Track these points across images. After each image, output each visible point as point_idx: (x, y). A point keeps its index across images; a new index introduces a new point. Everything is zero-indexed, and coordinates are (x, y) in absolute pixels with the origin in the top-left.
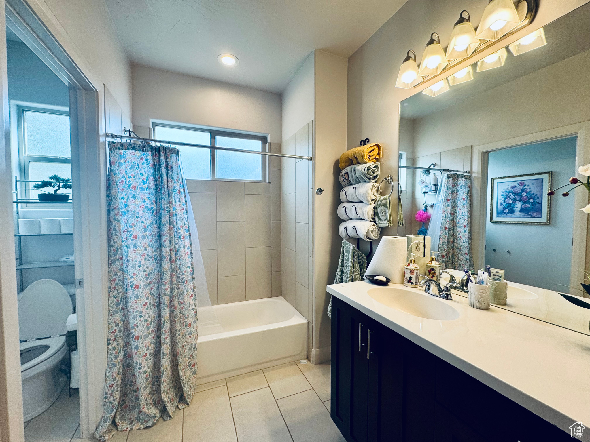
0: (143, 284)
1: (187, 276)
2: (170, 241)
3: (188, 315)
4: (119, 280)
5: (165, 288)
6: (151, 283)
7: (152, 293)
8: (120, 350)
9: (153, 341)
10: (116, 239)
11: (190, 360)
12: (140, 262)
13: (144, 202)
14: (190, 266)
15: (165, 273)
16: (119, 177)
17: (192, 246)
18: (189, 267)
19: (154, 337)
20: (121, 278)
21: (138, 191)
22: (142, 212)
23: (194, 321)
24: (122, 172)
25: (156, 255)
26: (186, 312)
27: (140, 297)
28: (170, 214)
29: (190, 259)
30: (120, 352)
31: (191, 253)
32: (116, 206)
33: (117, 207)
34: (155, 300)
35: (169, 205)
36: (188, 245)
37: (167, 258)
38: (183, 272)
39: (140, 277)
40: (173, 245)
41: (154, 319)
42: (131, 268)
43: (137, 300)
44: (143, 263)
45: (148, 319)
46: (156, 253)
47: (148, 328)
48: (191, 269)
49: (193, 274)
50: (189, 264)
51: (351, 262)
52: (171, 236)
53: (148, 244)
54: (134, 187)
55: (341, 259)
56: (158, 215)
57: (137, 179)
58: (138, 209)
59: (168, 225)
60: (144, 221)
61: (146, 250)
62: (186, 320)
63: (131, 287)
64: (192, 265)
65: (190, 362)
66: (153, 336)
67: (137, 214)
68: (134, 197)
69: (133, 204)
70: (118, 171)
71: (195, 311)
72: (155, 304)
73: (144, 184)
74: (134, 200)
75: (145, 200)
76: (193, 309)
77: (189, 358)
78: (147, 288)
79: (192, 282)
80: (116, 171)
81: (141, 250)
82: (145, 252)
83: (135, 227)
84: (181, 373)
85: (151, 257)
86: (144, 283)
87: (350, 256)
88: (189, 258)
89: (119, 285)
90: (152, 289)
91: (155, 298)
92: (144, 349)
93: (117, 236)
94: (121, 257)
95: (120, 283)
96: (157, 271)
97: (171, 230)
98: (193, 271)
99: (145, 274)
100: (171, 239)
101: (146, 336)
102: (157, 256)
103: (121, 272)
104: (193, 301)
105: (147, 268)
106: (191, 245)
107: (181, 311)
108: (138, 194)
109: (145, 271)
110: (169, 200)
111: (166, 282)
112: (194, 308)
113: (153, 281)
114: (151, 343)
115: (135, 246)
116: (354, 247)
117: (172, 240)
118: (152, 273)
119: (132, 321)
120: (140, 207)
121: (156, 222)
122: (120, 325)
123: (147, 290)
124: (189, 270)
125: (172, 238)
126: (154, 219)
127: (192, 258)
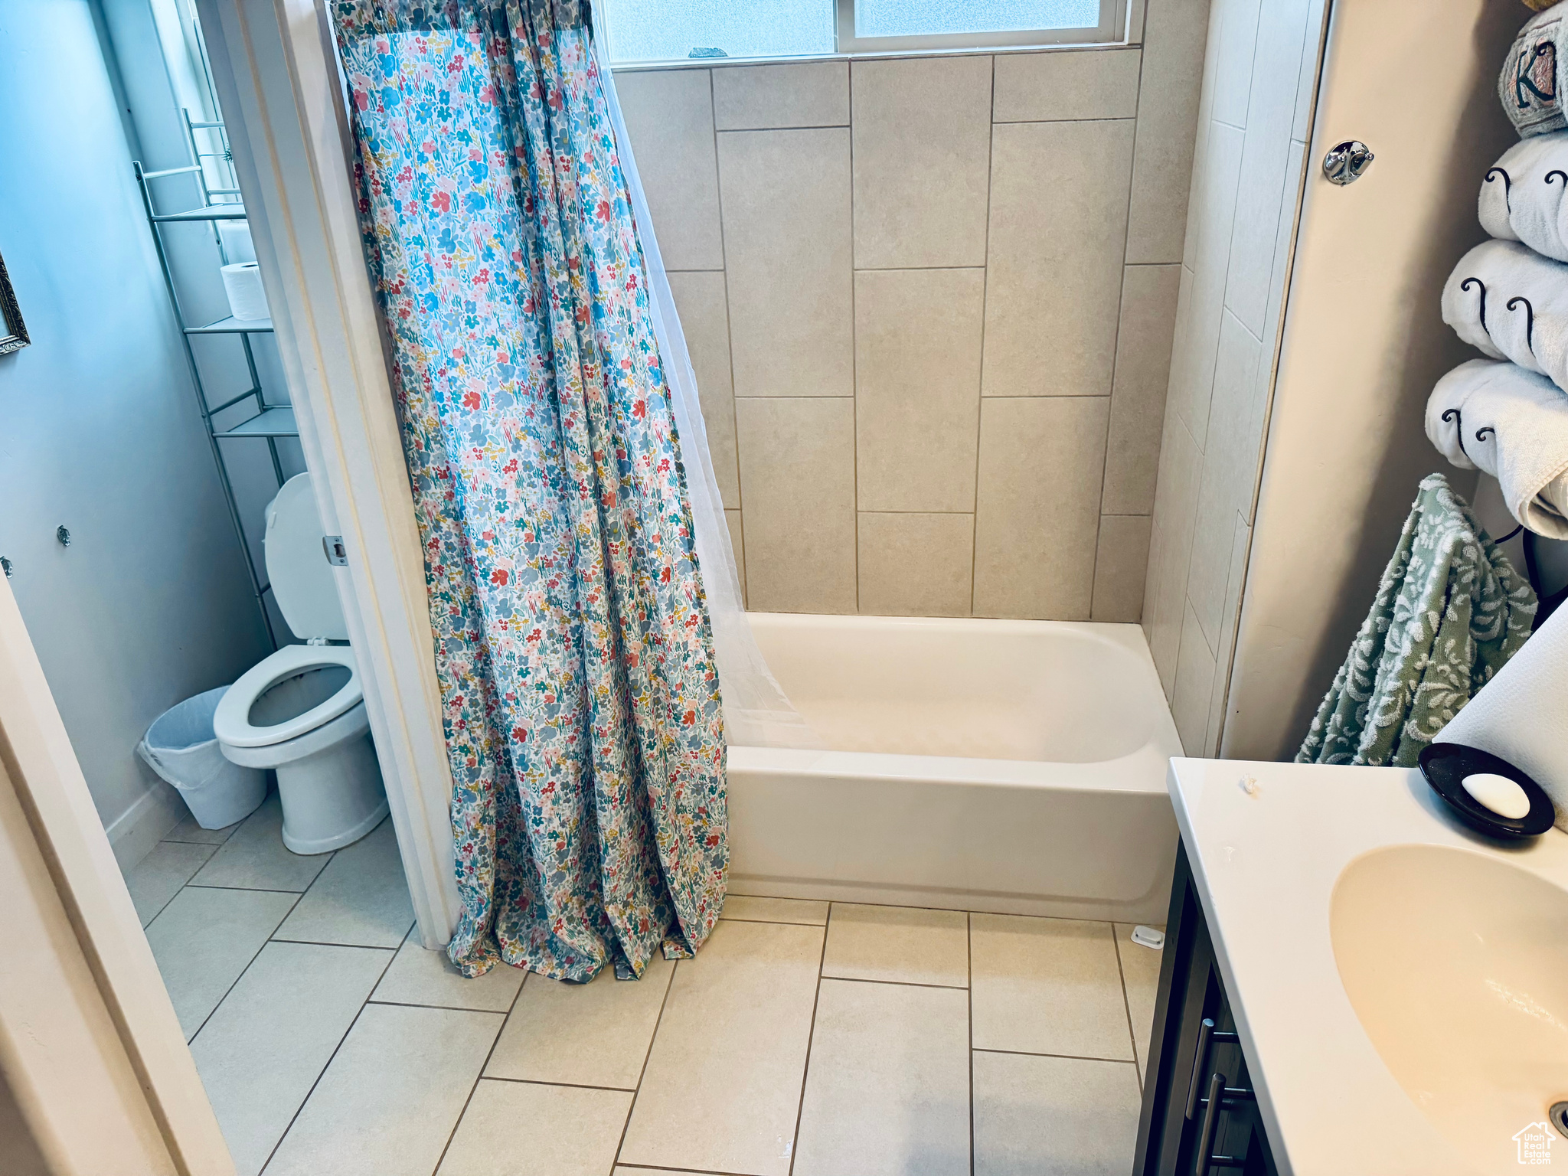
0: (520, 569)
1: (667, 554)
2: (589, 422)
3: (682, 686)
4: (449, 547)
5: (587, 594)
6: (550, 565)
7: (556, 597)
8: (482, 757)
9: (571, 749)
10: (418, 405)
11: (698, 823)
12: (502, 493)
13: (489, 255)
14: (680, 514)
15: (583, 543)
16: (393, 155)
17: (680, 442)
18: (675, 519)
19: (573, 738)
20: (454, 540)
21: (460, 214)
22: (486, 302)
23: (706, 706)
24: (399, 130)
25: (554, 468)
27: (514, 612)
29: (677, 490)
30: (481, 762)
31: (680, 468)
32: (398, 279)
33: (401, 283)
34: (569, 621)
36: (667, 435)
37: (585, 489)
38: (651, 541)
39: (506, 544)
40: (600, 437)
41: (570, 683)
42: (475, 514)
43: (507, 620)
44: (511, 497)
45: (548, 681)
46: (552, 462)
47: (552, 711)
48: (682, 526)
49: (690, 545)
50: (674, 508)
51: (1425, 618)
52: (593, 405)
53: (523, 425)
54: (443, 200)
55: (1391, 578)
56: (539, 313)
57: (449, 163)
58: (469, 292)
60: (499, 336)
61: (517, 447)
63: (485, 577)
64: (685, 509)
65: (701, 828)
66: (571, 734)
67: (467, 311)
68: (448, 241)
69: (446, 270)
70: (385, 132)
71: (707, 671)
72: (569, 635)
73: (478, 180)
74: (448, 255)
75: (489, 249)
76: (701, 666)
77: (697, 816)
78: (536, 583)
79: (692, 574)
80: (379, 129)
81: (500, 451)
82: (513, 456)
83: (467, 362)
85: (540, 474)
86: (525, 567)
88: (671, 482)
89: (453, 564)
90: (553, 584)
91: (567, 614)
93: (420, 396)
94: (443, 468)
95: (453, 557)
96: (563, 526)
97: (588, 380)
98: (689, 534)
99: (522, 535)
100: (592, 413)
101: (548, 733)
102: (556, 471)
103: (450, 521)
104: (701, 639)
105: (529, 512)
106: (675, 434)
107: (658, 667)
108: (463, 228)
109: (525, 525)
110: (566, 254)
111: (588, 572)
113: (555, 559)
115: (478, 435)
117: (598, 419)
118: (550, 530)
120: (477, 280)
121: (537, 343)
123: (537, 590)
124: (677, 529)
125: (597, 409)
126: (529, 331)
127: (684, 485)
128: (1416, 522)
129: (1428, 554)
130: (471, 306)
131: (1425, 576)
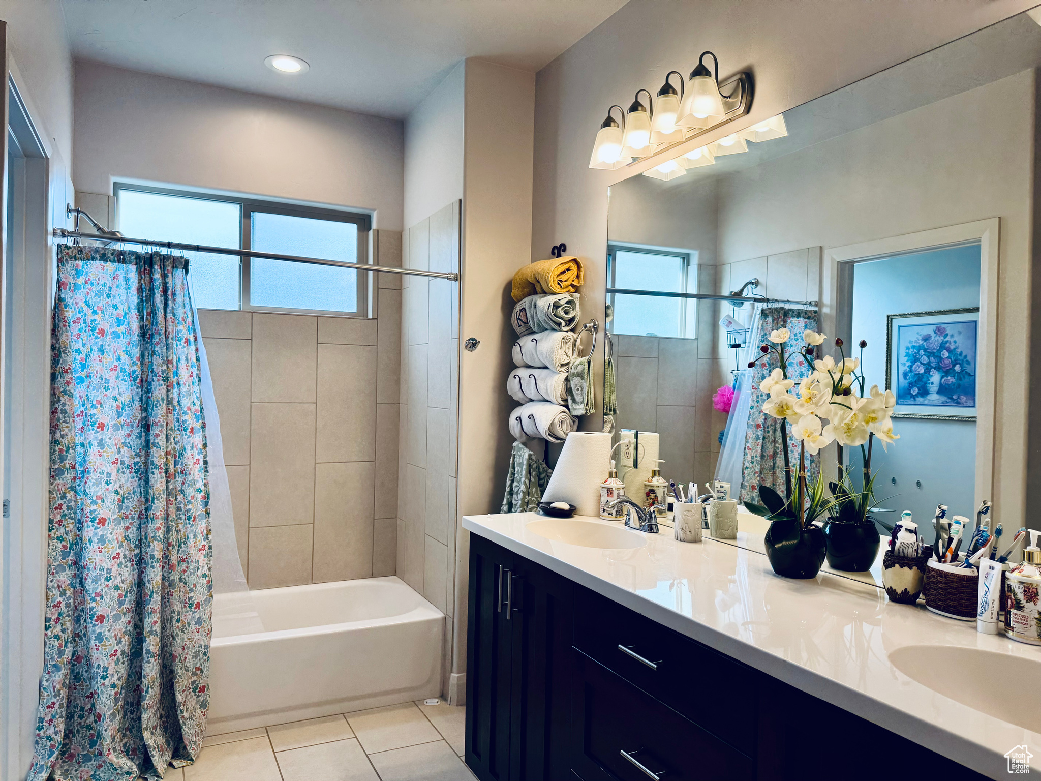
0: (113, 517)
1: (197, 508)
2: (167, 436)
3: (195, 585)
4: (69, 508)
5: (155, 526)
6: (127, 517)
7: (128, 536)
8: (67, 642)
9: (128, 629)
10: (66, 430)
11: (195, 678)
12: (109, 475)
13: (119, 359)
14: (203, 488)
15: (157, 498)
16: (72, 312)
17: (207, 449)
18: (199, 490)
19: (130, 622)
20: (73, 504)
21: (108, 339)
22: (115, 380)
23: (206, 600)
24: (77, 301)
25: (139, 462)
26: (192, 579)
27: (107, 542)
28: (169, 384)
29: (202, 475)
30: (66, 646)
31: (206, 462)
32: (68, 366)
33: (69, 368)
34: (134, 551)
35: (168, 367)
36: (200, 446)
37: (161, 468)
38: (190, 499)
39: (108, 503)
40: (171, 443)
41: (131, 587)
42: (93, 485)
43: (102, 547)
44: (113, 477)
45: (121, 585)
46: (137, 459)
47: (121, 603)
48: (203, 494)
49: (206, 504)
50: (200, 485)
51: (525, 483)
52: (170, 427)
53: (123, 441)
54: (102, 332)
55: (510, 480)
56: (144, 385)
57: (107, 316)
58: (107, 374)
59: (164, 406)
60: (118, 396)
61: (119, 452)
62: (192, 594)
63: (92, 522)
64: (205, 485)
65: (195, 681)
66: (129, 619)
67: (105, 383)
68: (101, 350)
69: (99, 363)
70: (71, 301)
71: (207, 579)
72: (133, 558)
73: (119, 326)
74: (101, 356)
75: (119, 356)
76: (204, 576)
77: (194, 674)
78: (120, 526)
79: (205, 521)
80: (69, 299)
81: (111, 453)
82: (117, 456)
83: (102, 407)
84: (179, 698)
85: (129, 467)
86: (116, 516)
87: (524, 473)
88: (199, 471)
89: (69, 518)
90: (127, 528)
91: (133, 546)
92: (112, 641)
93: (68, 425)
94: (73, 464)
95: (70, 514)
96: (138, 495)
97: (169, 415)
98: (207, 498)
99: (116, 499)
100: (169, 431)
101: (117, 618)
102: (139, 465)
103: (72, 493)
104: (206, 559)
105: (120, 487)
106: (205, 446)
107: (181, 576)
108: (109, 345)
109: (118, 494)
110: (167, 358)
111: (157, 514)
112: (207, 573)
113: (130, 514)
114: (125, 633)
115: (101, 444)
116: (530, 455)
117: (171, 435)
118: (129, 497)
119: (90, 586)
120: (111, 370)
121: (141, 400)
122: (68, 593)
123: (120, 530)
124: (199, 496)
125: (171, 430)
126: (138, 393)
127: (207, 471)
128: (514, 458)
129: (521, 465)
130: (107, 381)
131: (521, 472)
